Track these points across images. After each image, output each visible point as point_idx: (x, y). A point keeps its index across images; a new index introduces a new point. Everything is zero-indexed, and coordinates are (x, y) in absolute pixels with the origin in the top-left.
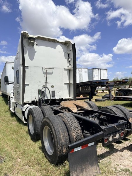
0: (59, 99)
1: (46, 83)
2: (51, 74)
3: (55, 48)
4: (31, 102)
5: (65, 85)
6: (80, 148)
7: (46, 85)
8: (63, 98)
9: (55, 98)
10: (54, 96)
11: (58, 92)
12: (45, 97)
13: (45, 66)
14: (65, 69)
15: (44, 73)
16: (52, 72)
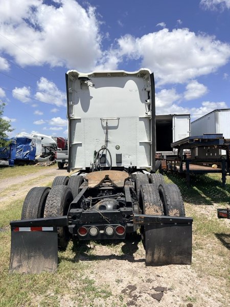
0: (130, 167)
1: (107, 141)
2: (116, 128)
3: (123, 87)
4: (85, 169)
5: (140, 145)
6: (28, 229)
7: (107, 145)
8: (136, 167)
9: (122, 166)
10: (121, 163)
11: (127, 156)
12: (105, 163)
13: (104, 117)
14: (140, 118)
15: (103, 128)
16: (116, 125)
